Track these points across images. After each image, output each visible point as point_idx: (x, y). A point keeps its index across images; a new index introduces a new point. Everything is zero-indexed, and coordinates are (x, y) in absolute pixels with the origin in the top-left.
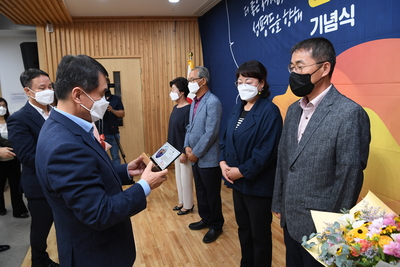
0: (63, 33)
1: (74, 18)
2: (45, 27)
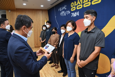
0: (13, 12)
1: (16, 9)
2: (8, 10)
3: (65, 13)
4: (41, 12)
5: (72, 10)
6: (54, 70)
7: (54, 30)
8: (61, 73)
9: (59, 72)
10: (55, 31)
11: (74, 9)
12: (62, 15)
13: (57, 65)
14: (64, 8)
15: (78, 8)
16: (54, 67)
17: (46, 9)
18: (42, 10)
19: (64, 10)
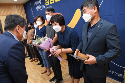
3: (41, 8)
4: (15, 7)
5: (46, 5)
6: (33, 64)
7: (29, 26)
8: (40, 65)
9: (38, 64)
10: (31, 26)
11: (48, 3)
12: (38, 10)
13: (36, 59)
14: (39, 2)
15: (51, 3)
16: (34, 62)
17: (21, 3)
18: (17, 5)
19: (39, 4)
